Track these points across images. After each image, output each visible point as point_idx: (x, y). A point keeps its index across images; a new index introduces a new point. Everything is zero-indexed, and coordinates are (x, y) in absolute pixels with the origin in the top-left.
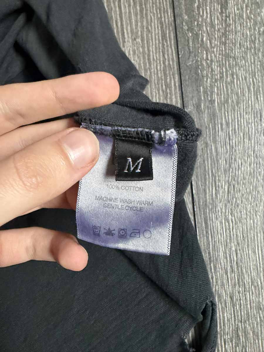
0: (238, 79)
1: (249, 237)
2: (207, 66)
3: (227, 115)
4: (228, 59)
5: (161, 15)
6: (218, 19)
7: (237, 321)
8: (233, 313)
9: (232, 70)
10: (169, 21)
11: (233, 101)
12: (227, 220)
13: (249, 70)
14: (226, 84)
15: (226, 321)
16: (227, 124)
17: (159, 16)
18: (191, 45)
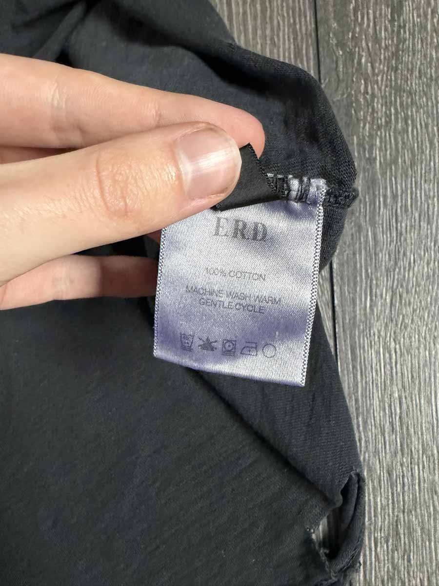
0: (414, 126)
1: (422, 377)
2: (366, 104)
3: (394, 182)
4: (400, 93)
5: (295, 21)
6: (386, 30)
7: (396, 510)
8: (390, 497)
9: (405, 112)
10: (306, 30)
11: (405, 160)
12: (387, 348)
13: (432, 113)
14: (394, 133)
15: (379, 510)
16: (395, 197)
17: (292, 21)
18: (341, 70)
